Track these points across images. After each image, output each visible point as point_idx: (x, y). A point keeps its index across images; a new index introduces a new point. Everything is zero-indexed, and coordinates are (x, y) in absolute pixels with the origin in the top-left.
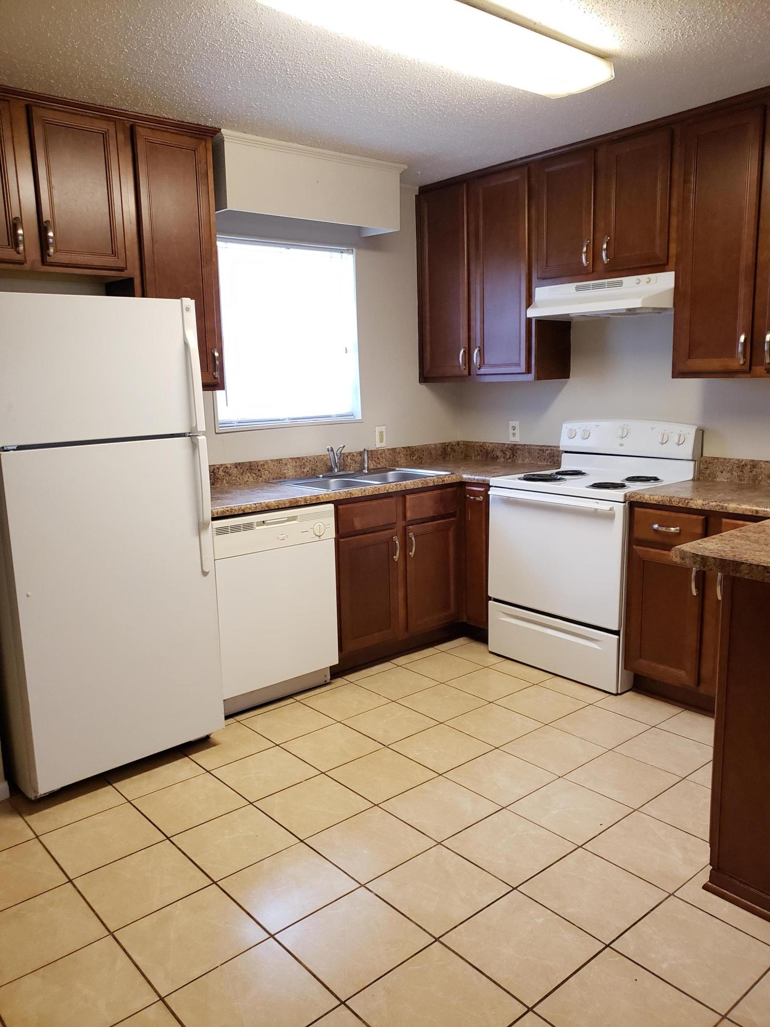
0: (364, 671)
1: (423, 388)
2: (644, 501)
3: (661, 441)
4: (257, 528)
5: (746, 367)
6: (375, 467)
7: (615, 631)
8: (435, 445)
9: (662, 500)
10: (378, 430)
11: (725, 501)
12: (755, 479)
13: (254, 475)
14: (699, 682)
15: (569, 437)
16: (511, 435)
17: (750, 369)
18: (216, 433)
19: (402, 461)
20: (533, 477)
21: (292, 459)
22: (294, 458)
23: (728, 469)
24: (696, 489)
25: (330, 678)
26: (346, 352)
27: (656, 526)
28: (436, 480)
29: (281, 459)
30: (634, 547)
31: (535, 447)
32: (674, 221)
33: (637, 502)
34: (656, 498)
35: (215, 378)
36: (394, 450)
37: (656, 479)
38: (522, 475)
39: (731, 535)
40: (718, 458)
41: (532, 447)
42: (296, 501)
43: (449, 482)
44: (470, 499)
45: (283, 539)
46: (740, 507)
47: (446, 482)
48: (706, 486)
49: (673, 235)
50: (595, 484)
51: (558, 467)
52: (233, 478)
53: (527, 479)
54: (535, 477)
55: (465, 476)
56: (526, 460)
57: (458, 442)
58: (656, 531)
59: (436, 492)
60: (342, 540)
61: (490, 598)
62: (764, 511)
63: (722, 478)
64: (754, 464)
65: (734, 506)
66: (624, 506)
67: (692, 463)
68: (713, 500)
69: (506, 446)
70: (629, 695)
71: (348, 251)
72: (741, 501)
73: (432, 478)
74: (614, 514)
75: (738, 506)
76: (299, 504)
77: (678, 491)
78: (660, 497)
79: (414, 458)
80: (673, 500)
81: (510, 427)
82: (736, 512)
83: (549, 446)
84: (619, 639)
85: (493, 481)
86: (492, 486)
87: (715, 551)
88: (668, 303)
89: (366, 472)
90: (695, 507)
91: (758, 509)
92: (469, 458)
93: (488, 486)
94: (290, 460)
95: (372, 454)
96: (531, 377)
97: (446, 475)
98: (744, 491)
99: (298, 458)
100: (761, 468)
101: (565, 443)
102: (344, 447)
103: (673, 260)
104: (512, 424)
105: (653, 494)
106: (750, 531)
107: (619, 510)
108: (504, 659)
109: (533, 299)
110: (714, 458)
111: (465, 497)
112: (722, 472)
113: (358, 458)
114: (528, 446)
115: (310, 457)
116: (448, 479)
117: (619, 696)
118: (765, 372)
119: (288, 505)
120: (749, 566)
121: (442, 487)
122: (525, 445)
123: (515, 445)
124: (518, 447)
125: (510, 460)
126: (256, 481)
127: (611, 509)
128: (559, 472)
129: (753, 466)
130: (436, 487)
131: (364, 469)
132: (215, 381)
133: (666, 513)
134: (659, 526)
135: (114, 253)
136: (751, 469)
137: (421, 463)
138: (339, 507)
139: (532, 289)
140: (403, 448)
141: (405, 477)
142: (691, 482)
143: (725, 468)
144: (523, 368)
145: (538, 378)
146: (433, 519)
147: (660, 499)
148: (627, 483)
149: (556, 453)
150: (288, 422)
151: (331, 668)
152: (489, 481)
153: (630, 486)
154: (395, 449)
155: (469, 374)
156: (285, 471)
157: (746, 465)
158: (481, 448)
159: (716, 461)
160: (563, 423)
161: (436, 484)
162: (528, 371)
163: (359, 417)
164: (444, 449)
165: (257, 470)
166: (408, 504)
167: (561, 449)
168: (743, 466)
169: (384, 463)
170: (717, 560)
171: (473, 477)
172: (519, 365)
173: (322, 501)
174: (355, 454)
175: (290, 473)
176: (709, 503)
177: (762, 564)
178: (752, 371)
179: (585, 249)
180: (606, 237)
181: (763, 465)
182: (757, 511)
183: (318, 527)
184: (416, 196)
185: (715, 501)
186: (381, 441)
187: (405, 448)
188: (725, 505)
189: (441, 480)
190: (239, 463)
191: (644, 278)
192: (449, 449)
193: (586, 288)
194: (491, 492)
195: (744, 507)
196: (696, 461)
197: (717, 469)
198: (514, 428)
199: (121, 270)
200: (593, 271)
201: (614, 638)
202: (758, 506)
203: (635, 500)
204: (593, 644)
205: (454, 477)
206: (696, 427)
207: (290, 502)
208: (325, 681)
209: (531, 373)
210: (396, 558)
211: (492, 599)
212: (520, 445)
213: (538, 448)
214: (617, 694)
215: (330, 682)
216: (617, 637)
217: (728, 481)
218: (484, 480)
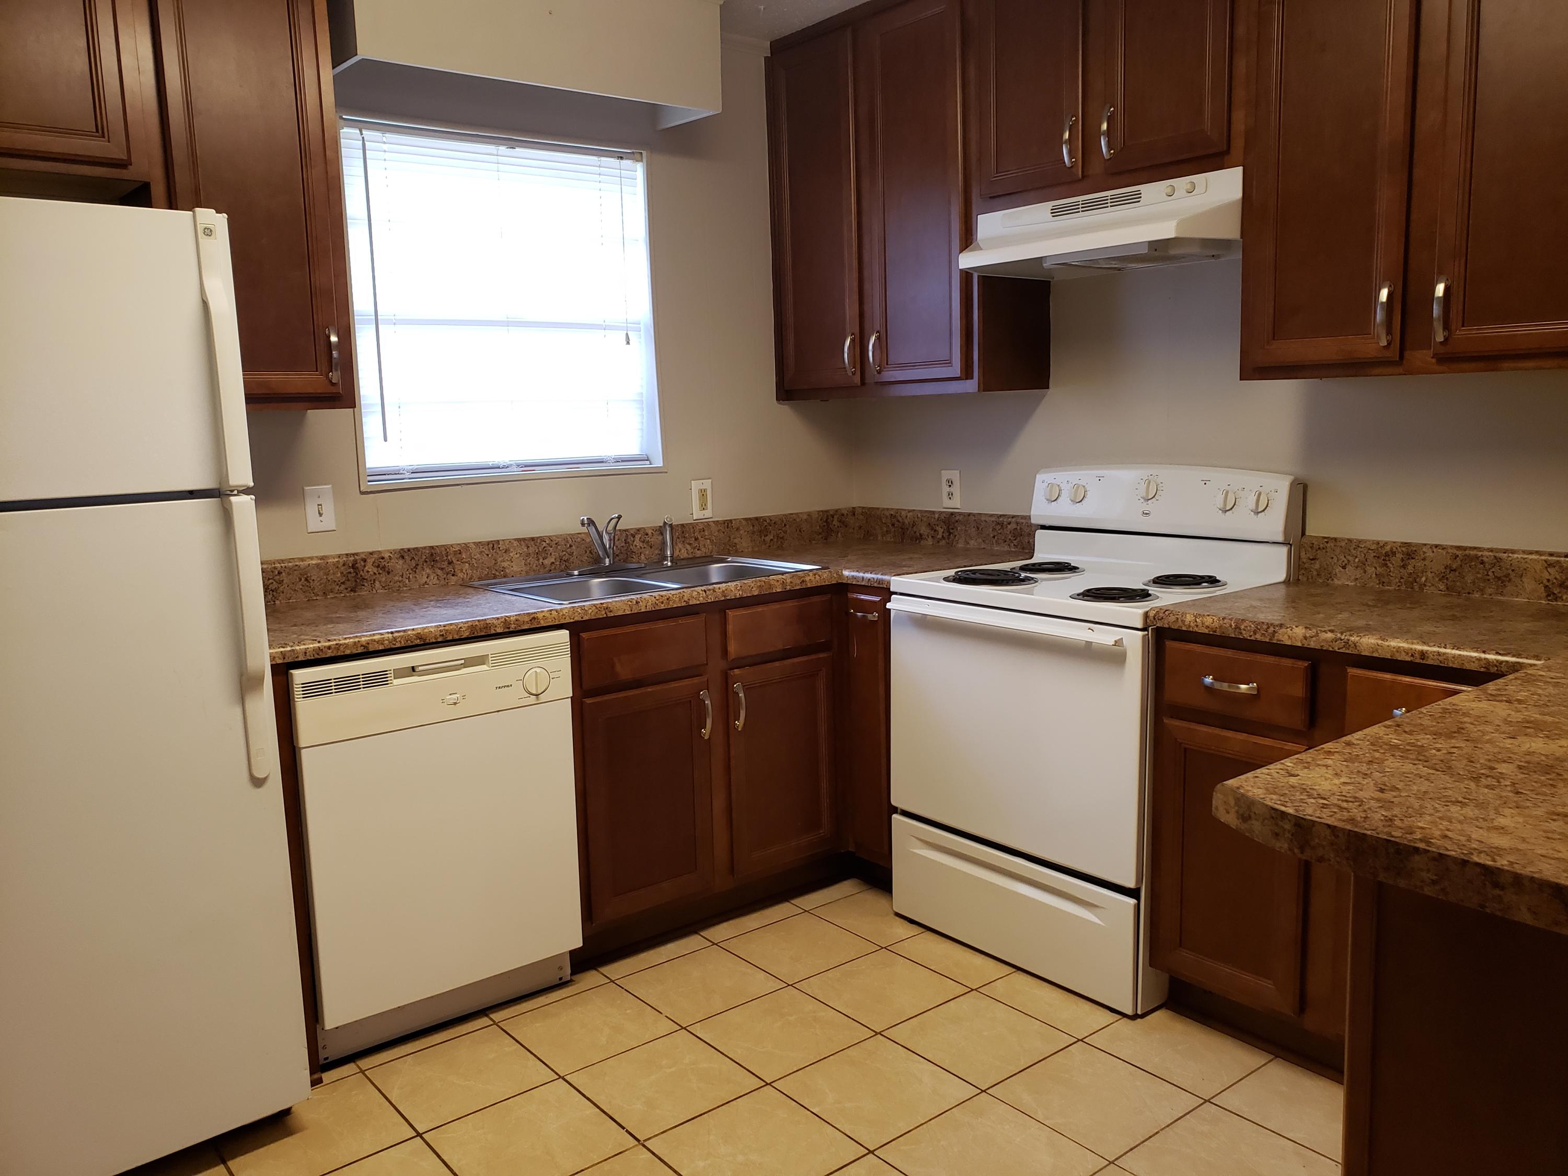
0: (643, 956)
1: (785, 411)
2: (1184, 628)
3: (1221, 506)
4: (396, 682)
5: (1394, 354)
6: (690, 556)
7: (1130, 889)
8: (809, 514)
9: (1221, 627)
10: (696, 486)
11: (1351, 630)
12: (1413, 579)
13: (439, 572)
14: (1302, 1004)
15: (1047, 500)
16: (945, 495)
17: (1402, 356)
18: (362, 493)
19: (744, 543)
20: (973, 576)
21: (519, 540)
22: (524, 539)
23: (1357, 560)
24: (1292, 601)
25: (569, 972)
26: (628, 343)
27: (1209, 680)
28: (788, 581)
29: (498, 541)
30: (1166, 721)
31: (988, 519)
32: (1242, 65)
33: (1169, 628)
34: (1209, 622)
35: (333, 384)
36: (728, 523)
37: (1213, 581)
38: (951, 572)
39: (1375, 743)
40: (1335, 539)
41: (983, 519)
42: (486, 625)
43: (814, 584)
44: (856, 615)
45: (455, 704)
46: (1387, 643)
47: (809, 585)
48: (1312, 595)
49: (1240, 94)
50: (1089, 591)
51: (1027, 557)
52: (396, 578)
53: (960, 579)
54: (978, 576)
55: (846, 573)
56: (972, 542)
57: (853, 508)
58: (1209, 689)
59: (790, 604)
60: (588, 701)
61: (895, 810)
62: (1439, 654)
63: (1345, 578)
64: (1410, 552)
65: (1373, 641)
66: (1144, 636)
67: (1284, 550)
68: (1327, 628)
69: (937, 516)
70: (1160, 1016)
71: (631, 157)
72: (1386, 631)
73: (780, 576)
74: (1125, 653)
75: (1380, 642)
76: (493, 632)
77: (1255, 607)
78: (1216, 619)
79: (768, 539)
80: (1242, 627)
81: (944, 480)
82: (1375, 655)
83: (1013, 517)
84: (1138, 905)
85: (897, 582)
86: (896, 593)
87: (1334, 800)
88: (1231, 230)
89: (669, 564)
90: (1289, 643)
91: (1425, 648)
92: (871, 538)
93: (886, 593)
94: (515, 544)
95: (682, 532)
96: (971, 386)
97: (811, 570)
98: (1391, 607)
99: (533, 539)
100: (1424, 559)
101: (1040, 511)
102: (619, 517)
103: (1238, 143)
104: (946, 475)
105: (1202, 614)
106: (1424, 730)
107: (1134, 643)
108: (921, 930)
109: (975, 237)
110: (1328, 539)
111: (848, 613)
112: (1344, 568)
113: (656, 539)
114: (974, 515)
115: (556, 536)
116: (813, 578)
117: (1139, 1020)
118: (1434, 360)
119: (466, 635)
120: (1434, 859)
121: (805, 593)
122: (969, 514)
123: (952, 514)
124: (957, 518)
125: (943, 543)
126: (443, 582)
127: (1118, 643)
128: (1027, 565)
129: (1408, 554)
130: (788, 595)
131: (665, 558)
132: (333, 390)
133: (1229, 653)
134: (1213, 679)
135: (101, 130)
136: (1402, 560)
137: (780, 547)
138: (584, 635)
139: (971, 218)
140: (746, 519)
141: (741, 573)
142: (1283, 586)
143: (1350, 558)
144: (956, 369)
145: (986, 386)
146: (785, 654)
147: (1216, 624)
148: (1152, 590)
149: (1027, 530)
150: (516, 471)
151: (572, 953)
152: (889, 583)
153: (1158, 594)
154: (731, 521)
155: (863, 382)
156: (505, 564)
157: (1394, 554)
158: (894, 520)
159: (1331, 544)
160: (1037, 472)
161: (788, 588)
162: (967, 373)
163: (658, 462)
164: (826, 521)
165: (446, 563)
166: (730, 628)
167: (1033, 521)
168: (1387, 555)
169: (706, 547)
170: (1341, 835)
171: (861, 575)
172: (948, 363)
173: (543, 624)
174: (650, 532)
175: (516, 566)
176: (1317, 634)
177: (1475, 859)
178: (1405, 362)
179: (1066, 135)
180: (1108, 105)
181: (1429, 554)
182: (1423, 654)
183: (534, 674)
184: (766, 58)
185: (1332, 631)
186: (703, 507)
187: (750, 519)
188: (1352, 639)
189: (799, 582)
190: (409, 550)
191: (1181, 183)
192: (835, 522)
193: (1072, 210)
194: (894, 605)
195: (1394, 643)
196: (1291, 545)
197: (1335, 559)
198: (950, 483)
199: (123, 165)
200: (1083, 176)
201: (1129, 904)
202: (1424, 643)
203: (1166, 626)
204: (1090, 914)
205: (825, 574)
206: (1290, 478)
207: (472, 627)
208: (561, 979)
209: (972, 378)
210: (706, 732)
211: (899, 811)
212: (960, 514)
213: (993, 519)
214: (1135, 1017)
215: (571, 981)
216: (1133, 901)
217: (1356, 585)
218: (880, 581)
